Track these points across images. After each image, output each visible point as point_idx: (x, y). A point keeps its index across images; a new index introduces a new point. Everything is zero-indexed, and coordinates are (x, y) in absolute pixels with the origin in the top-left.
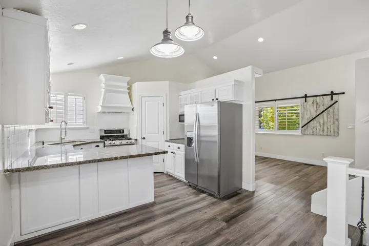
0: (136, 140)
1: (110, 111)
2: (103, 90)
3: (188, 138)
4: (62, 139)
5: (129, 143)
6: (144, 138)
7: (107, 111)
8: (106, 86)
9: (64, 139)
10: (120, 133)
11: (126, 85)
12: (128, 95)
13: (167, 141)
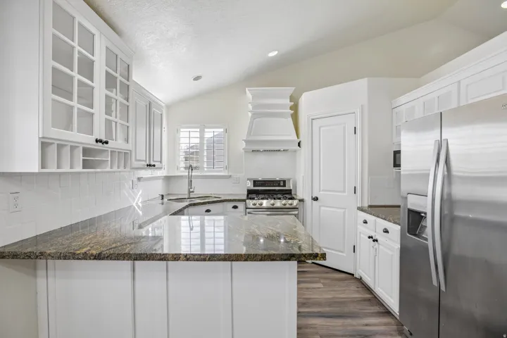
0: (301, 201)
1: (261, 148)
2: (250, 114)
3: (410, 211)
4: (190, 192)
5: (288, 206)
6: (316, 199)
7: (255, 149)
8: (254, 107)
9: (193, 192)
10: (279, 186)
11: (287, 102)
12: (290, 119)
13: (361, 209)
